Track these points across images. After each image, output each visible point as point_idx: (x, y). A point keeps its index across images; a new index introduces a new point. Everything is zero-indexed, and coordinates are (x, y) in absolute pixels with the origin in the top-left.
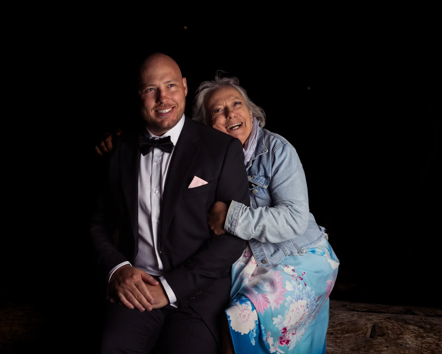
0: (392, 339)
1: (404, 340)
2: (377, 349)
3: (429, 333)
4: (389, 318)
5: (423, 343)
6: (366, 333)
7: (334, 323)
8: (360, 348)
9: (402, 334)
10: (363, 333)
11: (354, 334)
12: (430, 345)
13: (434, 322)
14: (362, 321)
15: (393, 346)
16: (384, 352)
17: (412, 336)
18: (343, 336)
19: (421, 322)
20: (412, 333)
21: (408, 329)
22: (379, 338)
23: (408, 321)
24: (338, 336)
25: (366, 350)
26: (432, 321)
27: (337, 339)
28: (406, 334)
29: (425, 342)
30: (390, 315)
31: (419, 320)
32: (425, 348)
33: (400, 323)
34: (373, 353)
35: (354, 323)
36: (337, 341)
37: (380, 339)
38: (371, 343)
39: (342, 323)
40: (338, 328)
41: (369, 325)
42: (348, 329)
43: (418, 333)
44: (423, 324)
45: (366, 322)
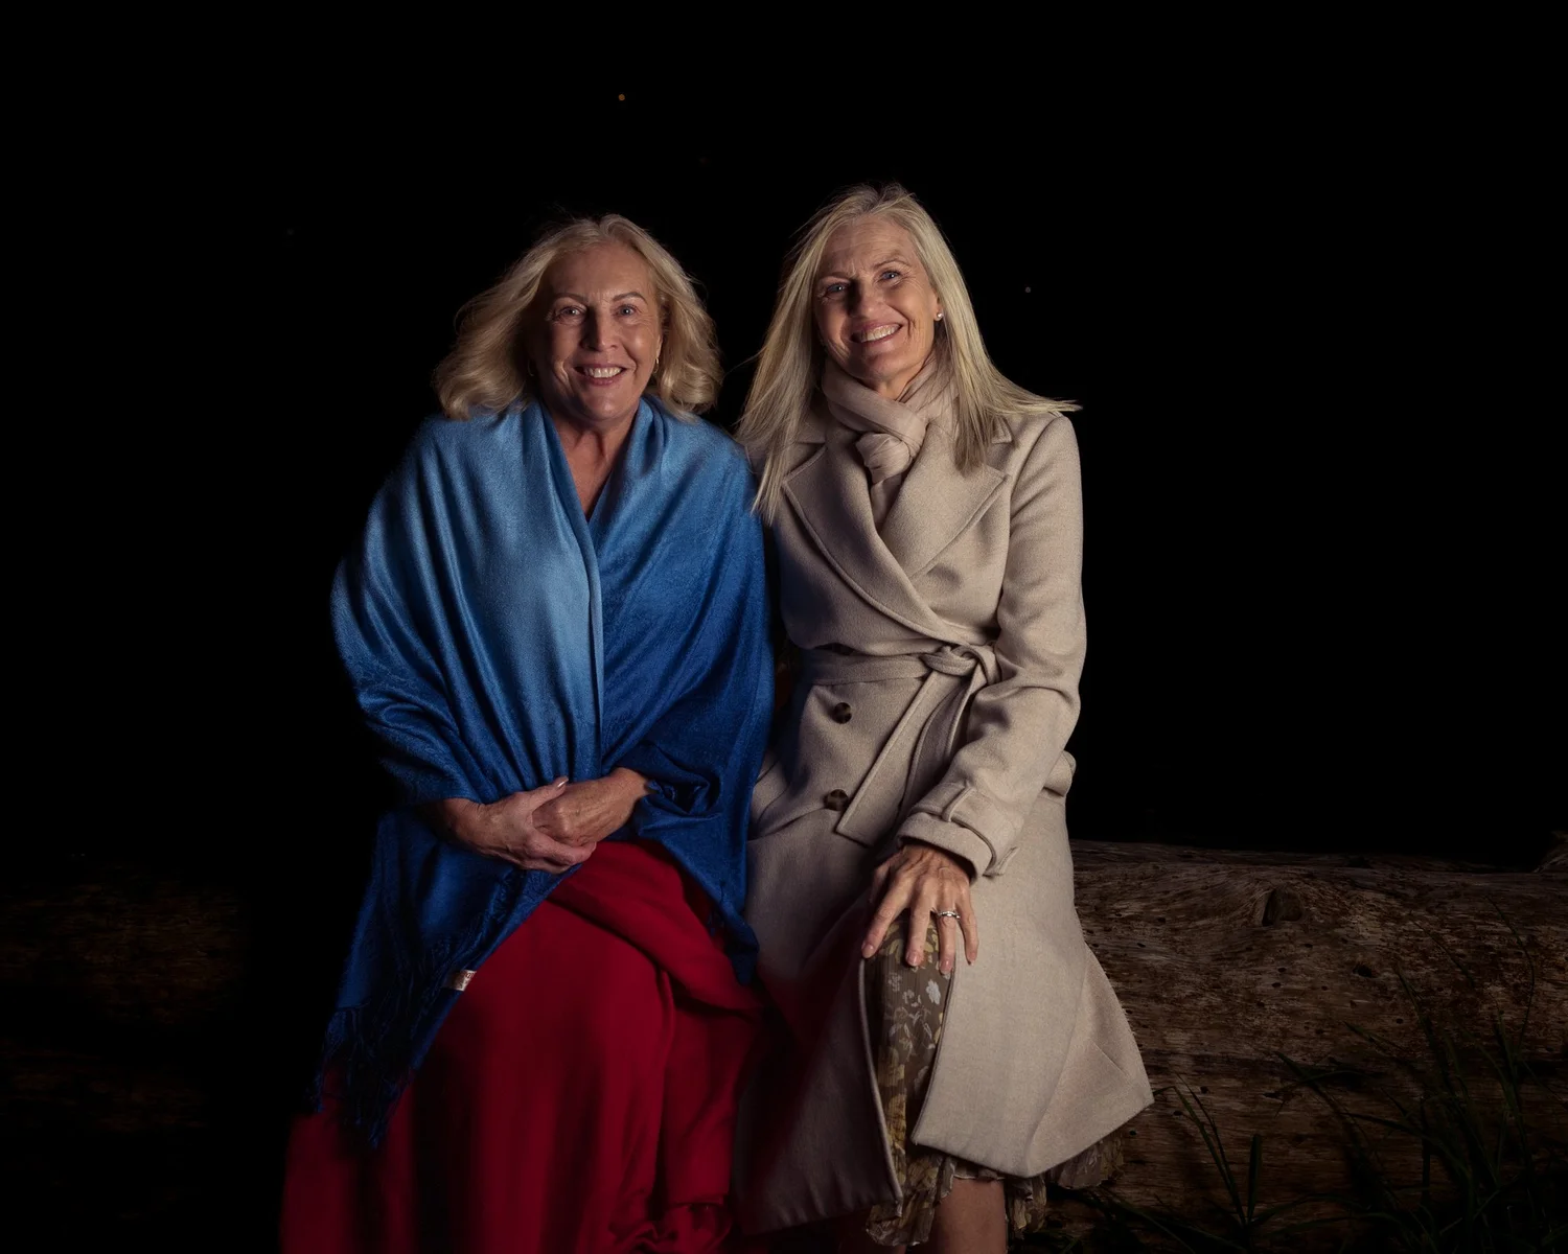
0: (1320, 925)
1: (1352, 927)
2: (1283, 953)
3: (1415, 908)
4: (1310, 876)
5: (1400, 935)
6: (1253, 912)
7: (1167, 892)
8: (1236, 953)
9: (1345, 913)
10: (1243, 913)
11: (1220, 919)
12: (1416, 938)
13: (1427, 882)
14: (1240, 886)
15: (1323, 944)
16: (1300, 959)
17: (1371, 917)
18: (1190, 926)
19: (1393, 882)
20: (1372, 911)
21: (1361, 900)
22: (1288, 923)
23: (1359, 881)
24: (1178, 925)
25: (1255, 957)
26: (1419, 879)
27: (1176, 935)
28: (1355, 913)
29: (1405, 931)
30: (1311, 869)
31: (1388, 879)
32: (1404, 946)
33: (1340, 887)
34: (1273, 962)
35: (1220, 891)
36: (1176, 938)
37: (1289, 928)
38: (1268, 937)
39: (1189, 892)
40: (1179, 905)
41: (1260, 894)
42: (1204, 906)
43: (1385, 911)
44: (1399, 888)
45: (1250, 886)
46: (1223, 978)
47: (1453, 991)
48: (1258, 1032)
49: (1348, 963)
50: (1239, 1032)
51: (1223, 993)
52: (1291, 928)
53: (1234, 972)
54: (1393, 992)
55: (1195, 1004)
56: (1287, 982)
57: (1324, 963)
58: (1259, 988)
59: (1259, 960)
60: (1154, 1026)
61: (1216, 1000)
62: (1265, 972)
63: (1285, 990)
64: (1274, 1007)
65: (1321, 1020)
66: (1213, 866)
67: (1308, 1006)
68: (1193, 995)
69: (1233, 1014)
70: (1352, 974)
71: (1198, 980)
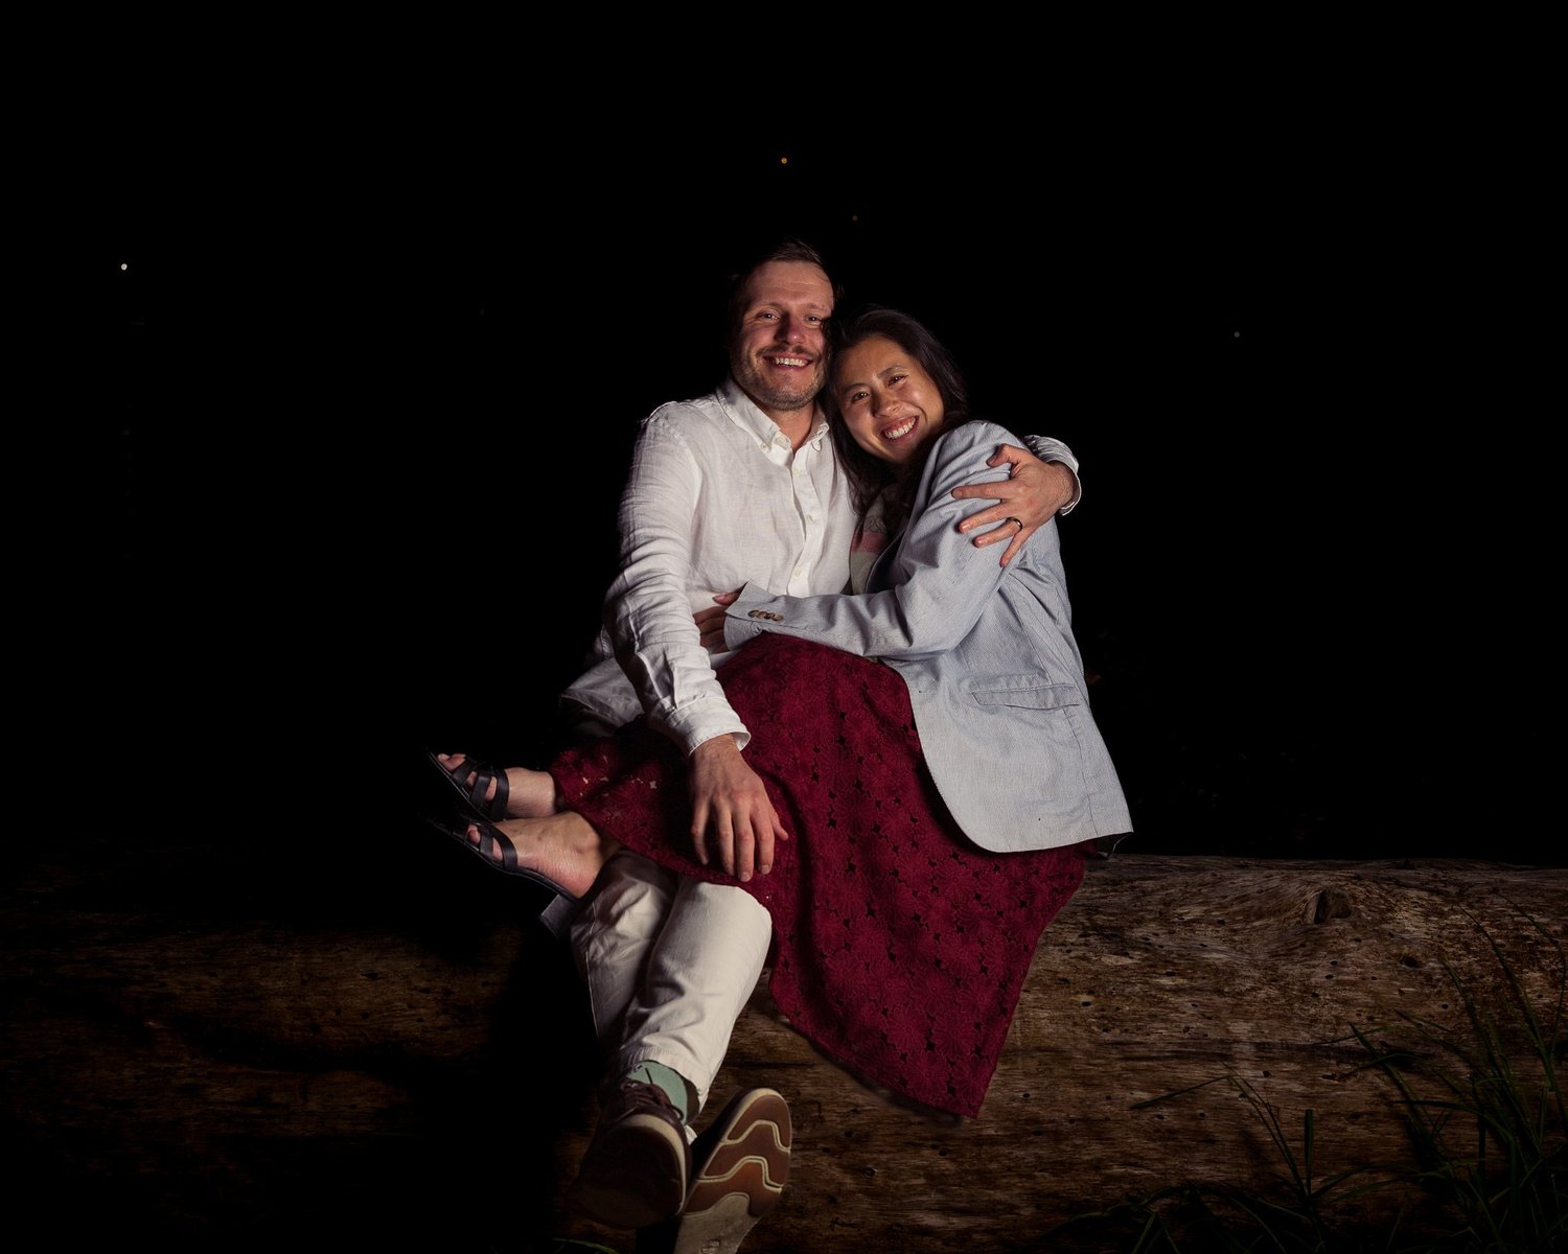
0: (1368, 922)
1: (1398, 923)
2: (1334, 948)
3: (1457, 903)
4: (1358, 877)
5: (1443, 928)
6: (1306, 912)
7: (1226, 897)
8: (1291, 949)
9: (1390, 910)
10: (1296, 913)
11: (1276, 919)
12: (1458, 931)
13: (1466, 880)
15: (1371, 938)
16: (1350, 952)
17: (1415, 913)
18: (1248, 927)
19: (1436, 881)
20: (1415, 907)
21: (1405, 898)
22: (1338, 920)
23: (1404, 881)
24: (1237, 926)
25: (1309, 952)
26: (1460, 877)
27: (1235, 935)
28: (1400, 910)
29: (1447, 924)
30: (1360, 872)
31: (1430, 878)
32: (1447, 938)
33: (1385, 886)
34: (1325, 957)
35: (1274, 894)
36: (1236, 938)
37: (1339, 925)
38: (1319, 934)
39: (1245, 896)
40: (1236, 908)
41: (1311, 895)
42: (1260, 908)
43: (1429, 906)
44: (1440, 886)
45: (1302, 888)
46: (1280, 972)
47: (1495, 978)
48: (1314, 1020)
49: (1395, 955)
50: (1297, 1021)
51: (1281, 986)
52: (1341, 925)
53: (1290, 966)
54: (1438, 980)
55: (1255, 997)
56: (1339, 974)
57: (1372, 956)
58: (1313, 980)
59: (1312, 955)
60: (1217, 1017)
61: (1274, 992)
62: (1318, 966)
63: (1337, 981)
64: (1328, 997)
65: (1371, 1007)
66: (1267, 872)
67: (1361, 997)
68: (1253, 989)
69: (1290, 1005)
70: (1399, 964)
71: (1257, 975)
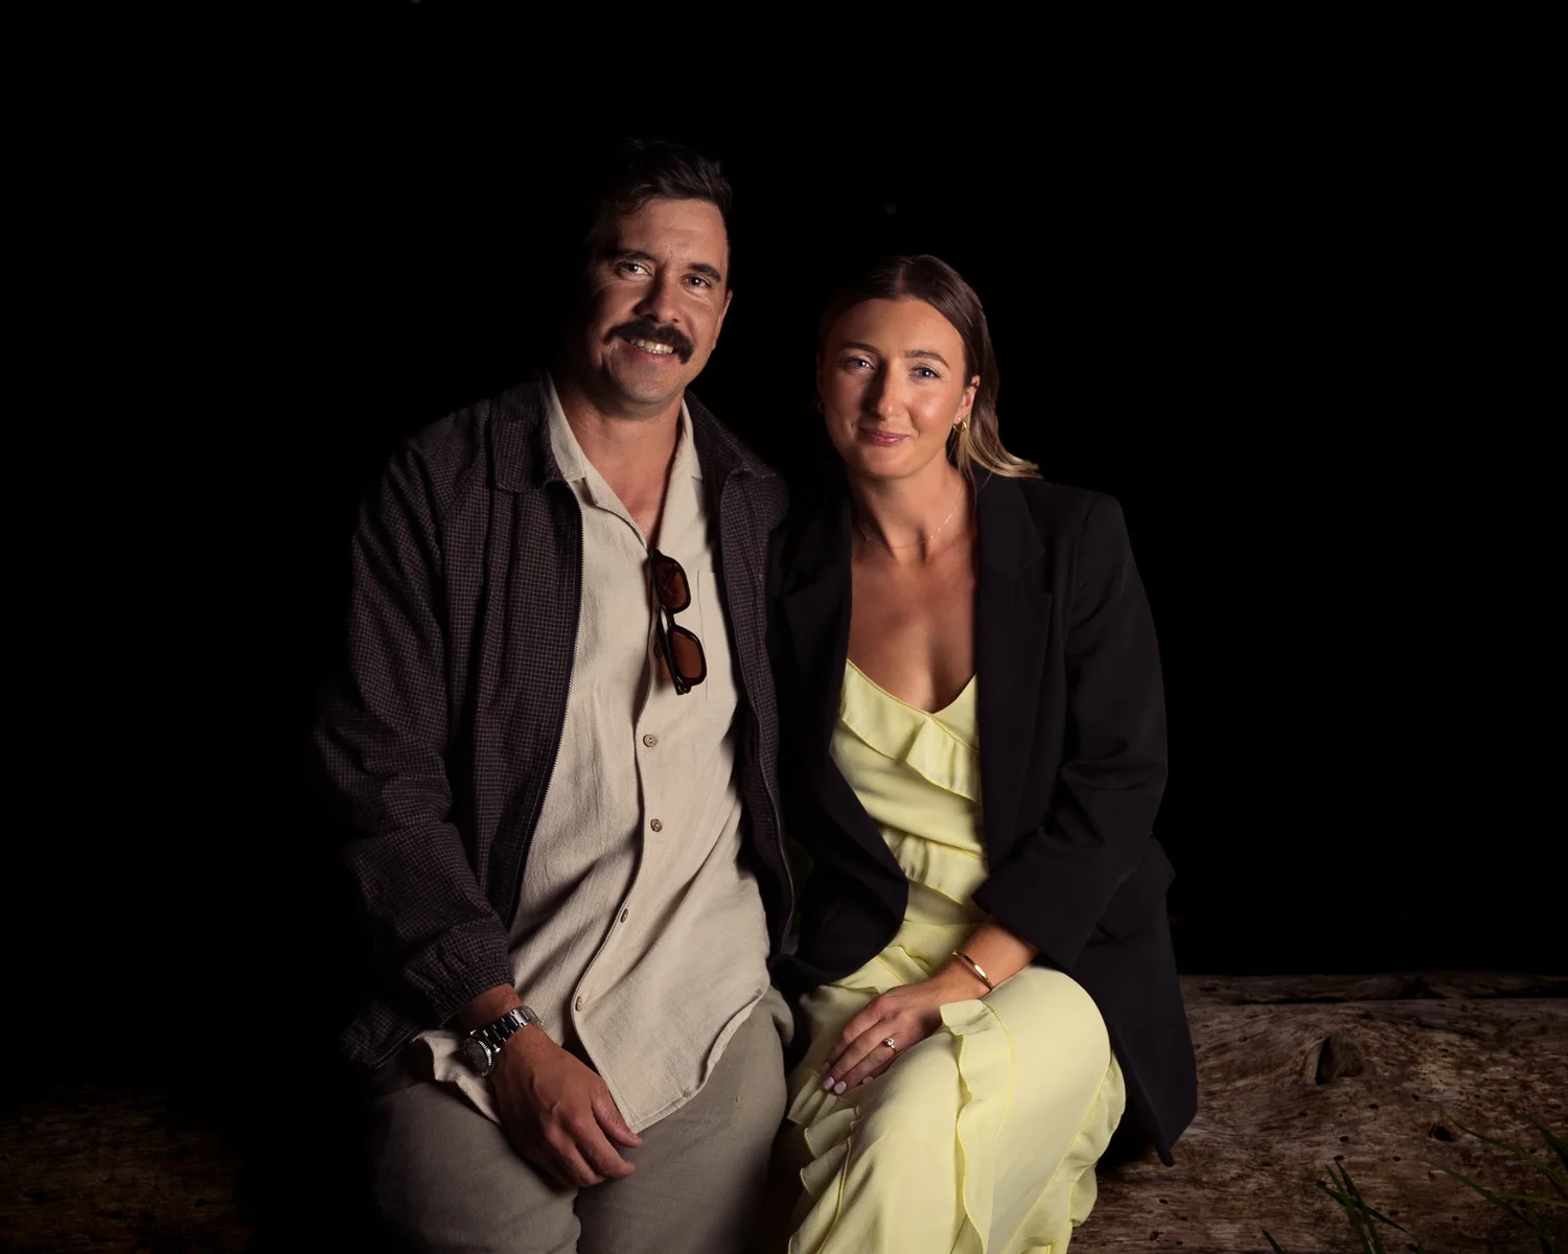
0: (1386, 1080)
1: (1423, 1079)
2: (1344, 1118)
3: (1495, 1050)
4: (1367, 1016)
5: (1480, 1085)
6: (1303, 1068)
8: (1287, 1120)
9: (1413, 1061)
10: (1292, 1069)
11: (1265, 1077)
12: (1501, 1088)
13: (1506, 1014)
14: (1286, 1035)
15: (1391, 1103)
16: (1365, 1124)
17: (1444, 1064)
18: (1229, 1088)
19: (1465, 1017)
20: (1445, 1056)
21: (1431, 1044)
22: (1348, 1080)
23: (1426, 1019)
24: (1216, 1087)
25: (1312, 1125)
26: (1497, 1011)
27: (1212, 1100)
28: (1426, 1061)
29: (1486, 1079)
30: (1366, 1005)
31: (1459, 1013)
32: (1487, 1099)
33: (1405, 1029)
34: (1332, 1130)
35: (1262, 1042)
36: (1214, 1104)
37: (1349, 1086)
38: (1323, 1099)
39: (1223, 1045)
40: (1212, 1062)
41: (1311, 1044)
42: (1244, 1062)
43: (1461, 1055)
44: (1473, 1025)
45: (1298, 1035)
46: (1274, 1152)
47: (1549, 1151)
48: (1320, 1218)
49: (1422, 1126)
50: (1297, 1219)
51: (1274, 1171)
52: (1351, 1086)
53: (1286, 1145)
54: (1478, 1158)
55: (1243, 1188)
56: (1352, 1154)
57: (1393, 1128)
58: (1318, 1163)
59: (1315, 1127)
60: (1195, 1218)
61: (1268, 1181)
62: (1323, 1143)
63: (1350, 1163)
65: (1394, 1198)
66: (1250, 1010)
67: (1379, 1183)
68: (1240, 1177)
69: (1288, 1197)
70: (1428, 1138)
71: (1244, 1157)
